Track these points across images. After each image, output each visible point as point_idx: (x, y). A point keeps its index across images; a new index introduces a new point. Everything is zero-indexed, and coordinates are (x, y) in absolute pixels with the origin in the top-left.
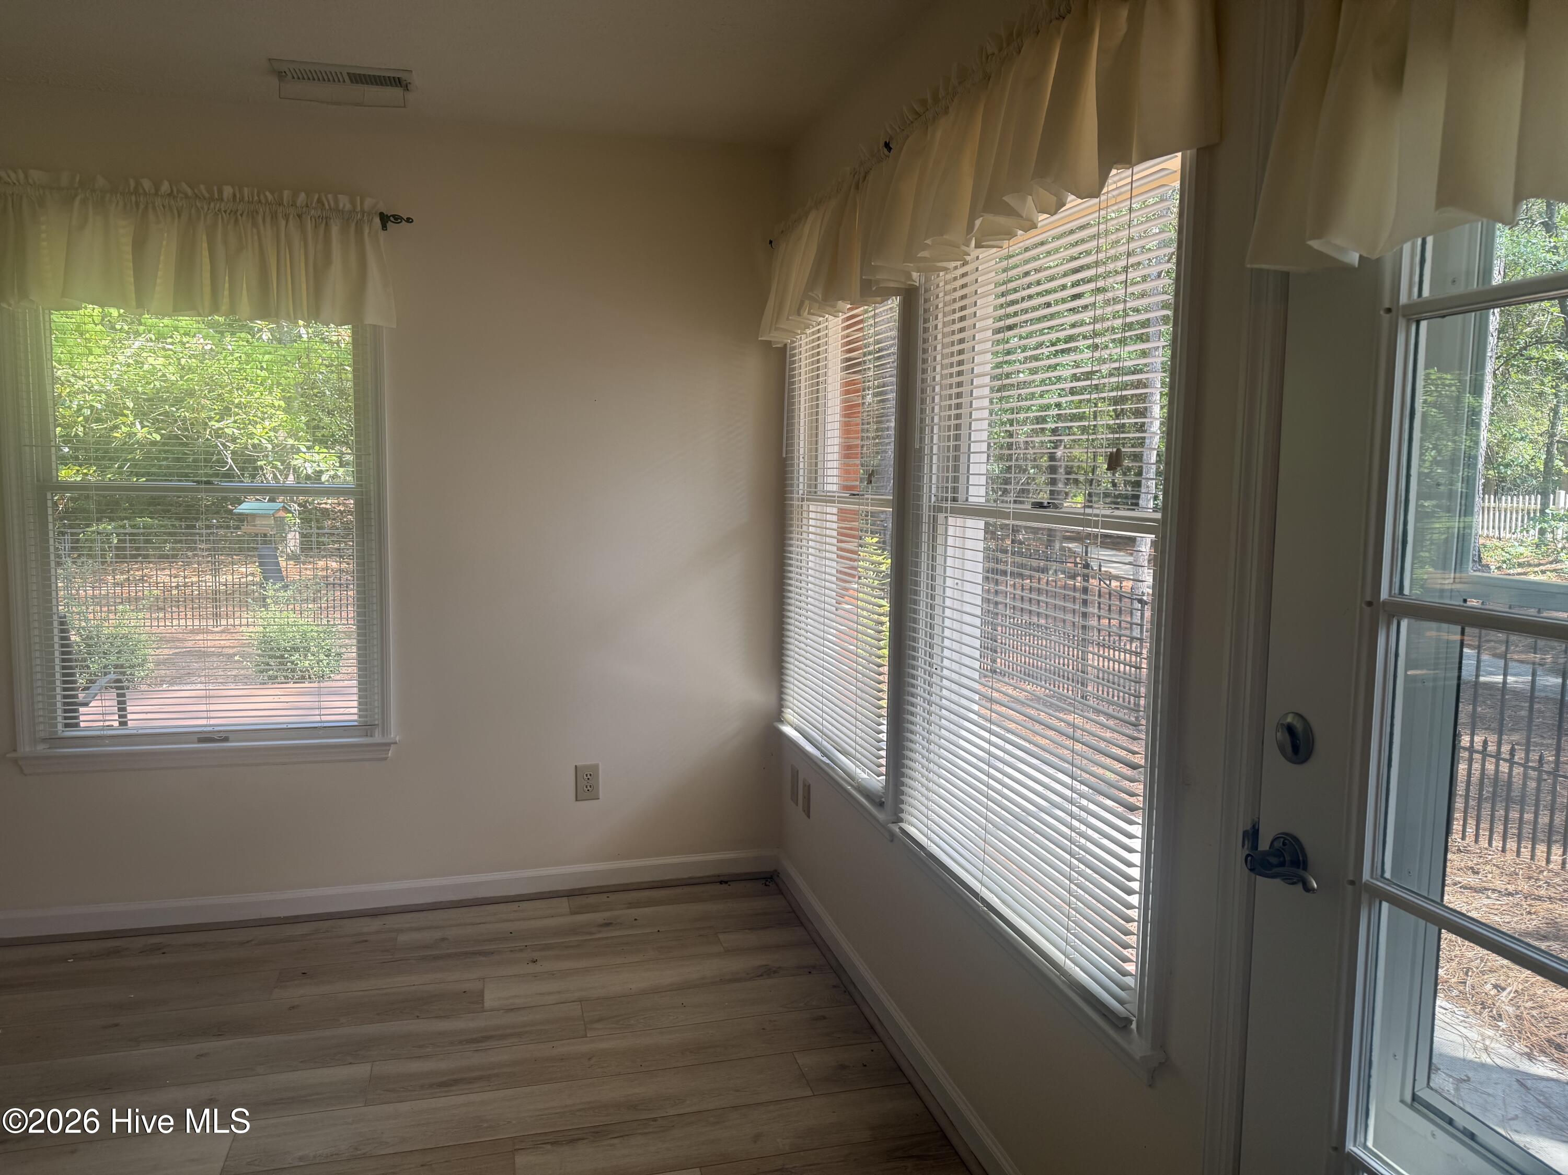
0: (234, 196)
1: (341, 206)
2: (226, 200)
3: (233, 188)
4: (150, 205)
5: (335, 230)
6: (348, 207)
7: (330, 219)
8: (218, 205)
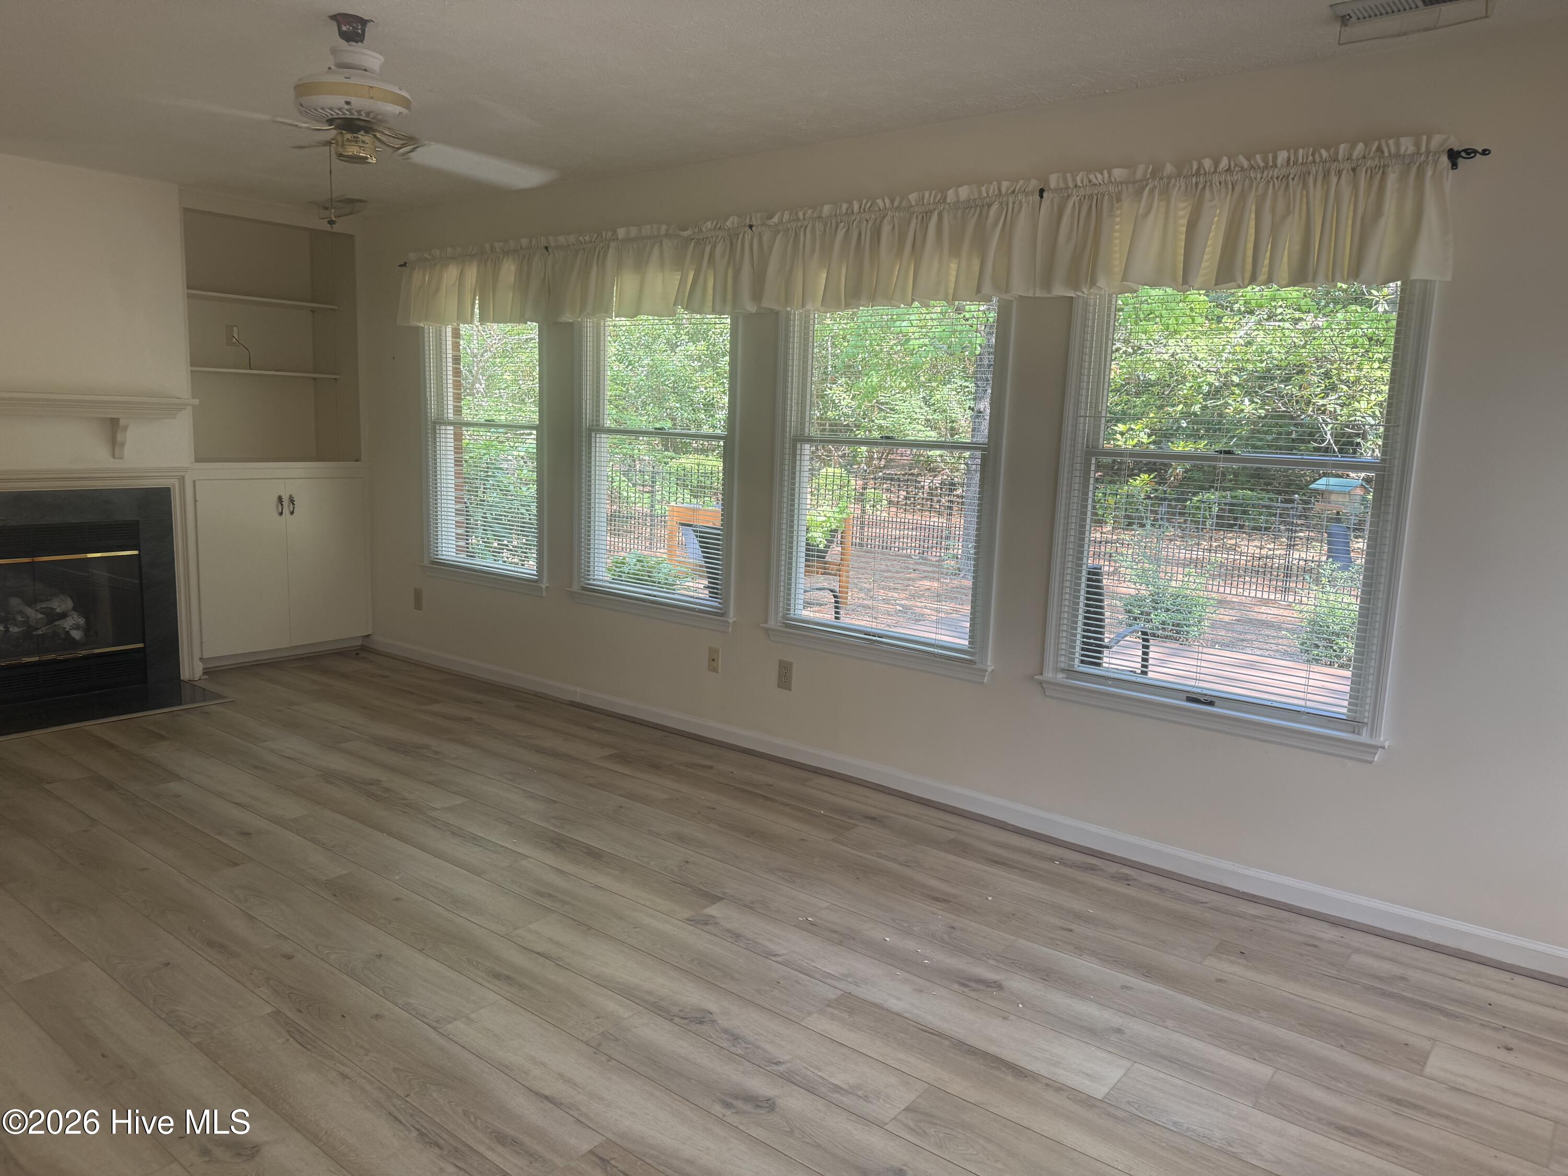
0: (1289, 159)
1: (1402, 150)
2: (1279, 165)
3: (1288, 152)
4: (1208, 184)
5: (1392, 177)
6: (1411, 149)
7: (1388, 166)
8: (1271, 172)
